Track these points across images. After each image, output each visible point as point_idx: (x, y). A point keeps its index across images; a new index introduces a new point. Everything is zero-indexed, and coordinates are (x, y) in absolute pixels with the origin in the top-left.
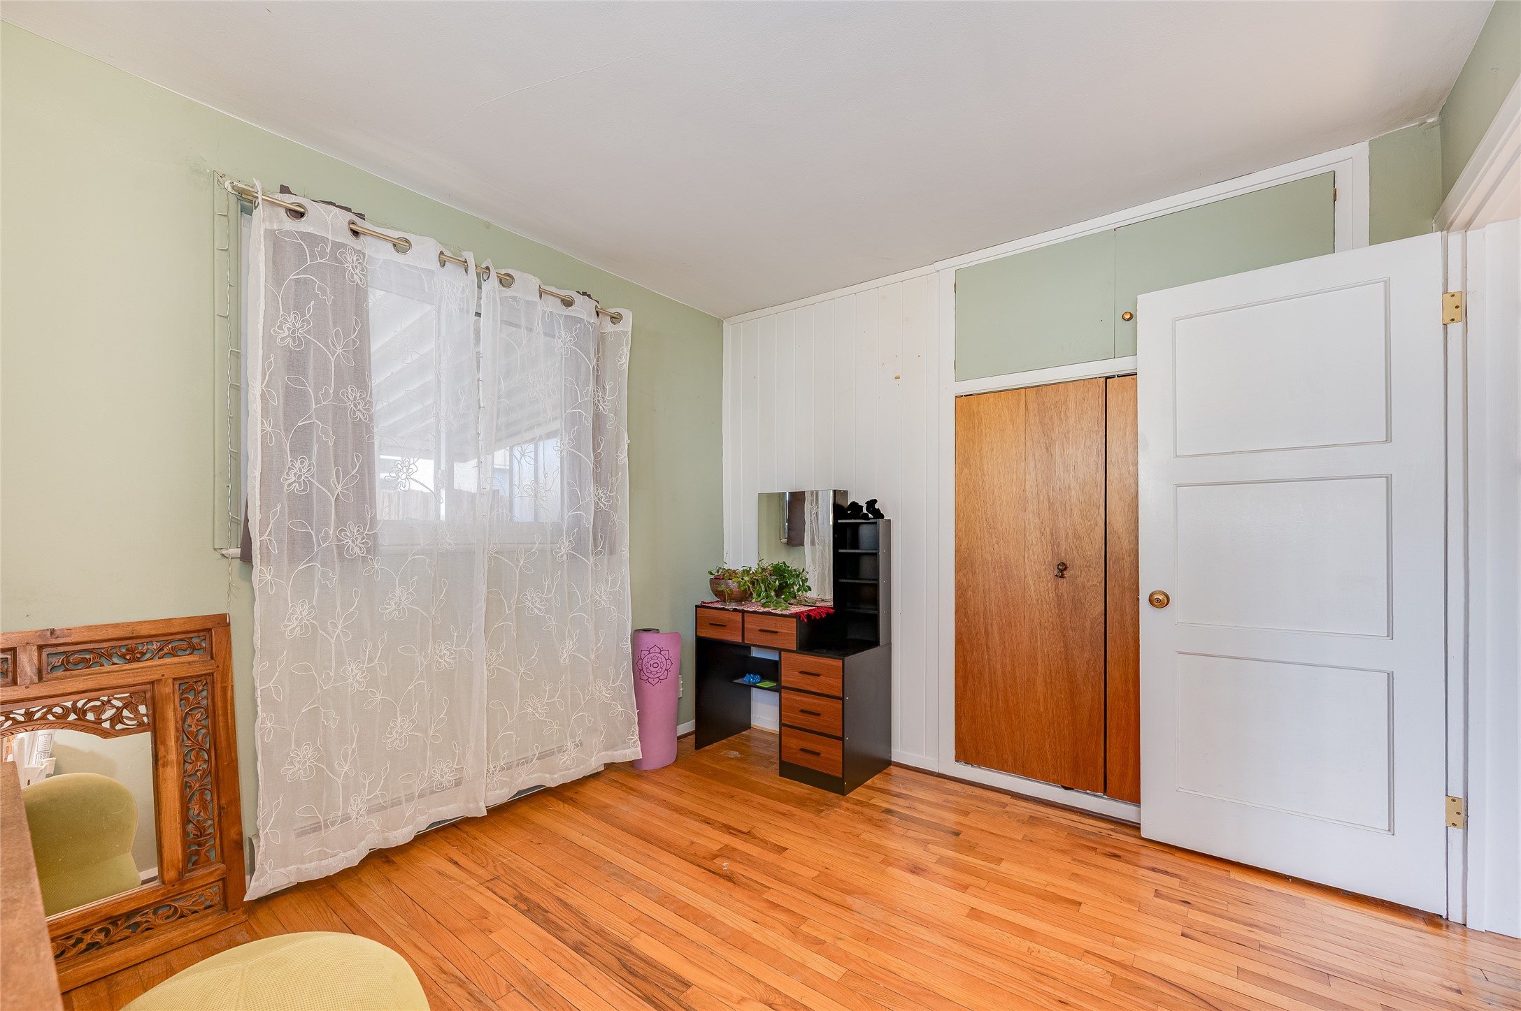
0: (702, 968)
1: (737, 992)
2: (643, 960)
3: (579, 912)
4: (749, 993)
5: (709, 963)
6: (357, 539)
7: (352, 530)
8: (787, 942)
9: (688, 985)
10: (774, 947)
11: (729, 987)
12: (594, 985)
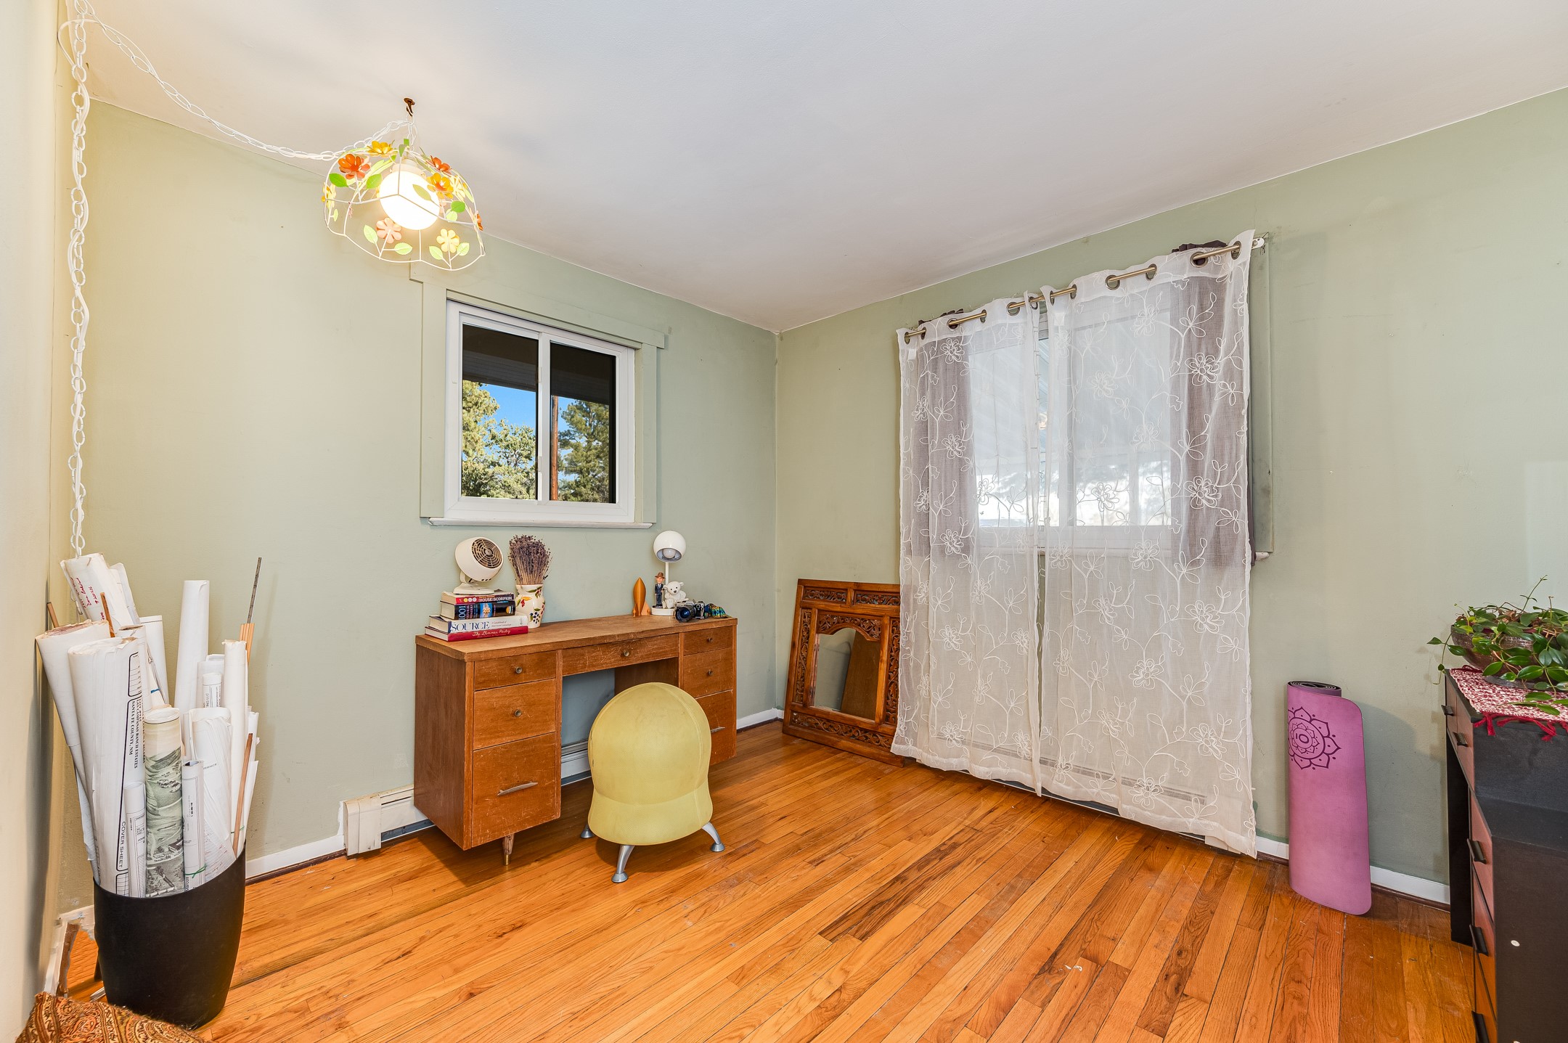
0: (885, 946)
1: (854, 970)
2: (890, 912)
3: (945, 874)
4: (854, 976)
5: (891, 951)
6: (953, 542)
7: (950, 535)
8: (936, 1014)
9: (863, 938)
10: (924, 1000)
11: (862, 963)
12: (858, 891)
